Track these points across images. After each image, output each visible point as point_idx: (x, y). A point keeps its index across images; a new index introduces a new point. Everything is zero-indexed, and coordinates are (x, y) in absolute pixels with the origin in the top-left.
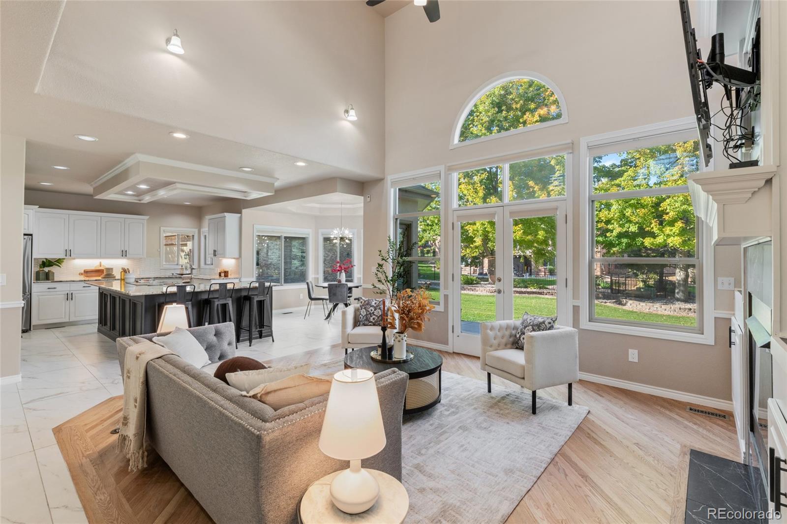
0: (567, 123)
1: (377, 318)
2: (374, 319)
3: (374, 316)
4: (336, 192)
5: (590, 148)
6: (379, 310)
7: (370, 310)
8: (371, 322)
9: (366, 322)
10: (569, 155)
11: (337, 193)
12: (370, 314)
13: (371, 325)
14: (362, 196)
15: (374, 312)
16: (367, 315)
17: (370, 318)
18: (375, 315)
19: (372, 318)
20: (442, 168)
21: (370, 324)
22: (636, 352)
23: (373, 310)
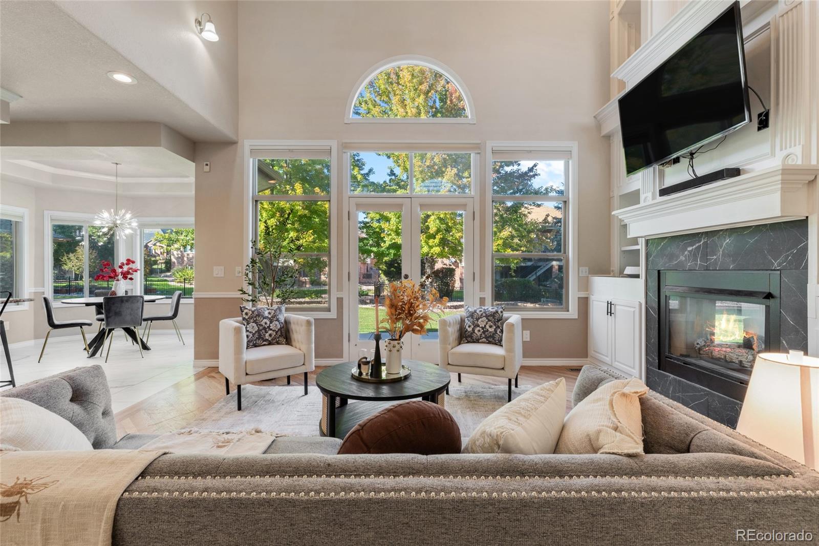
0: (475, 124)
1: (274, 334)
2: (270, 335)
3: (270, 332)
4: (160, 146)
5: (494, 152)
6: (277, 323)
7: (263, 323)
8: (267, 340)
9: (259, 342)
10: (477, 155)
11: (161, 148)
12: (265, 328)
13: (264, 345)
14: (194, 162)
15: (270, 326)
16: (259, 331)
17: (265, 335)
18: (271, 330)
19: (267, 335)
20: (334, 144)
21: (265, 343)
22: (529, 332)
23: (268, 323)
